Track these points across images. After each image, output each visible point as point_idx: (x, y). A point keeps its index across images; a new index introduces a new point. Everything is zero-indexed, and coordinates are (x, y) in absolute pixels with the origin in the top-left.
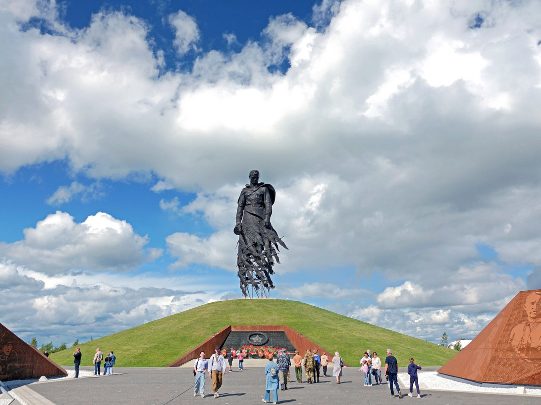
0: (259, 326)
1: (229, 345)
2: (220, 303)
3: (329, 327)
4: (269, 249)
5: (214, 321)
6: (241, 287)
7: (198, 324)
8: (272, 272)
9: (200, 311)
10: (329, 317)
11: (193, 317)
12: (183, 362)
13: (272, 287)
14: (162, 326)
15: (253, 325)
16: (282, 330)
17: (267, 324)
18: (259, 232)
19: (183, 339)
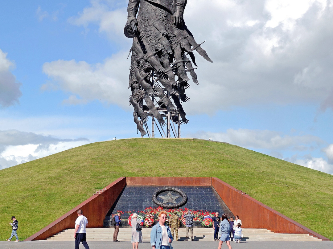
0: (172, 178)
1: (123, 207)
2: (104, 145)
3: (283, 180)
4: (181, 60)
5: (97, 170)
6: (136, 121)
7: (72, 175)
8: (184, 98)
9: (73, 156)
10: (278, 166)
11: (62, 165)
12: (54, 232)
13: (185, 120)
14: (12, 178)
15: (161, 177)
16: (208, 185)
17: (184, 176)
18: (165, 32)
19: (49, 198)
